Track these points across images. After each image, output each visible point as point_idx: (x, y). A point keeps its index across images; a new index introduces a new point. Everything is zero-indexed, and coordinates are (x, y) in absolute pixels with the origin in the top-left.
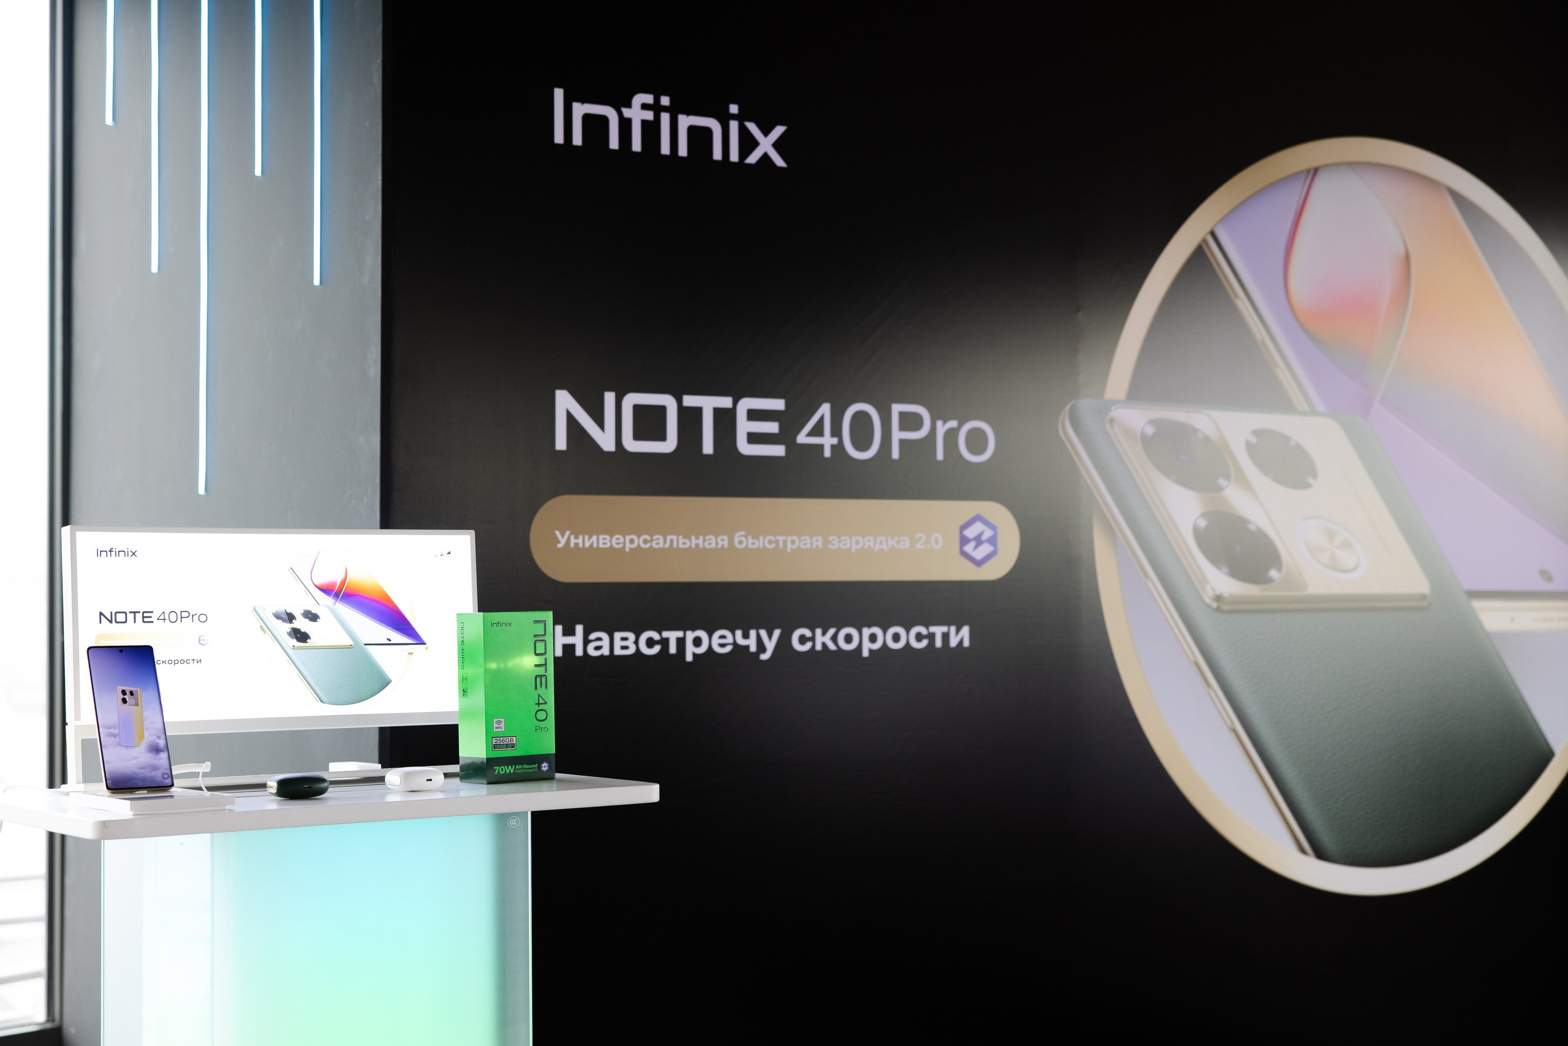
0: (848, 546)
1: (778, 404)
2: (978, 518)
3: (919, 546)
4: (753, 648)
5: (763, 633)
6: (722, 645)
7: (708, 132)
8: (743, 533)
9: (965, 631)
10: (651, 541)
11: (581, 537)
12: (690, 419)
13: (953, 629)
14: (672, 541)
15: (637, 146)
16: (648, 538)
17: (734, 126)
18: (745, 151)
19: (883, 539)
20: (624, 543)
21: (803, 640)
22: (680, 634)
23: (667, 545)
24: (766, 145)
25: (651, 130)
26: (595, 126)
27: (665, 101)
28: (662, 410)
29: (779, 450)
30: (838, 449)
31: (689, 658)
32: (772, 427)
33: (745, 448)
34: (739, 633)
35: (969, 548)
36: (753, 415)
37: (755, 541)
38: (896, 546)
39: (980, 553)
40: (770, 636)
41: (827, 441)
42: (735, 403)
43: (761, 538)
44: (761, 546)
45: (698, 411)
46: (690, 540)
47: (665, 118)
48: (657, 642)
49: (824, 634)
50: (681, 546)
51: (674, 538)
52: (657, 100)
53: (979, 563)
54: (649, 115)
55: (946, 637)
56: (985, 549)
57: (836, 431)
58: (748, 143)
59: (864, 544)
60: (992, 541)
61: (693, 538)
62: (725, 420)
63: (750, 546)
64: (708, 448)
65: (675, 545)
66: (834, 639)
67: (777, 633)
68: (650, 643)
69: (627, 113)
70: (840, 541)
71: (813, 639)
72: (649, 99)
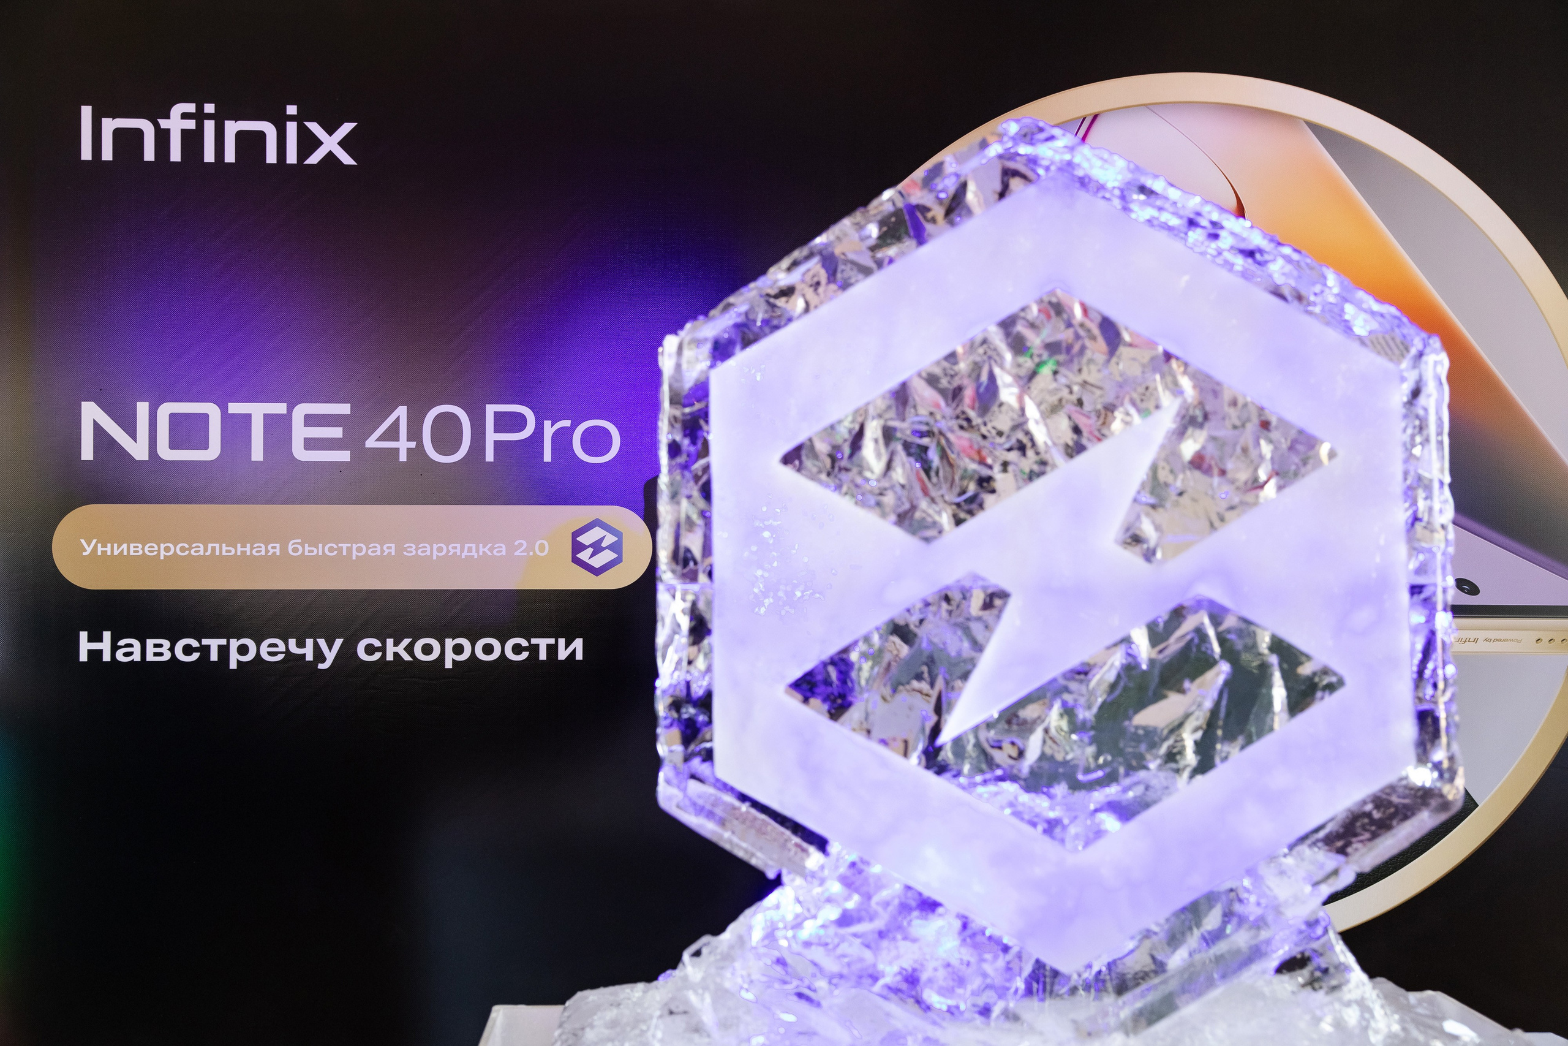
0: (428, 553)
1: (341, 409)
2: (596, 524)
3: (518, 553)
4: (310, 657)
5: (323, 642)
6: (272, 654)
8: (299, 541)
9: (578, 643)
10: (190, 549)
11: (109, 545)
12: (236, 424)
13: (562, 641)
14: (214, 549)
15: (175, 157)
16: (187, 546)
19: (474, 546)
20: (159, 551)
21: (370, 650)
22: (222, 642)
23: (208, 553)
28: (201, 418)
29: (342, 456)
30: (417, 452)
31: (234, 665)
32: (335, 433)
33: (302, 454)
34: (294, 642)
35: (584, 555)
36: (312, 420)
37: (313, 549)
38: (490, 554)
39: (597, 561)
40: (331, 645)
41: (403, 445)
42: (290, 409)
43: (320, 546)
44: (320, 553)
45: (246, 418)
46: (236, 549)
48: (196, 650)
49: (396, 644)
50: (224, 553)
51: (217, 546)
53: (596, 572)
55: (552, 649)
56: (606, 556)
57: (415, 435)
59: (448, 551)
60: (613, 547)
61: (239, 545)
62: (278, 426)
63: (306, 554)
64: (258, 454)
65: (218, 553)
66: (409, 649)
67: (339, 642)
68: (188, 650)
70: (416, 550)
71: (382, 649)
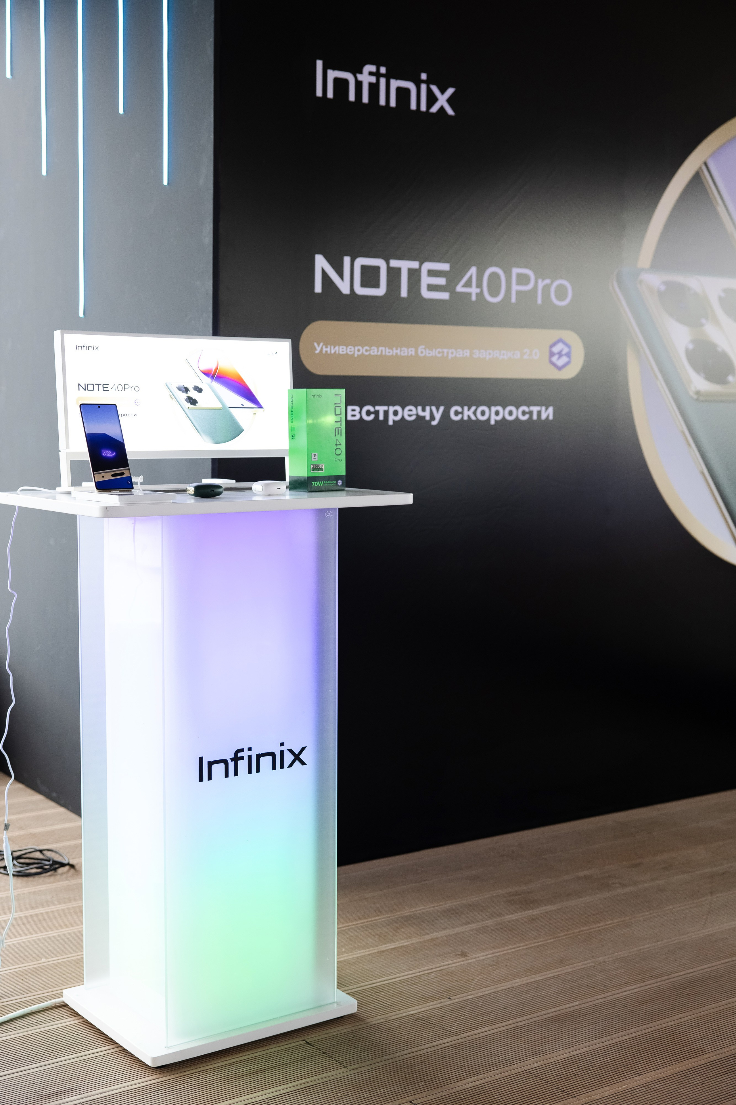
0: (484, 356)
1: (445, 267)
2: (560, 341)
3: (526, 357)
4: (428, 418)
5: (434, 408)
6: (410, 416)
7: (407, 91)
8: (423, 347)
9: (551, 410)
10: (370, 350)
11: (329, 347)
12: (394, 274)
13: (544, 408)
14: (382, 351)
15: (365, 99)
16: (368, 348)
17: (424, 87)
18: (430, 104)
19: (505, 352)
20: (354, 351)
21: (457, 413)
22: (385, 408)
23: (379, 353)
24: (442, 100)
25: (374, 88)
26: (341, 85)
27: (383, 70)
28: (377, 269)
29: (445, 296)
30: (480, 295)
31: (391, 423)
32: (441, 281)
33: (426, 294)
34: (420, 408)
35: (554, 359)
36: (431, 273)
37: (430, 352)
38: (512, 357)
39: (560, 362)
40: (438, 410)
41: (474, 290)
42: (421, 265)
43: (434, 350)
44: (434, 355)
45: (398, 270)
46: (392, 350)
47: (383, 81)
48: (372, 413)
49: (469, 409)
50: (387, 354)
51: (383, 348)
52: (378, 69)
53: (560, 368)
54: (373, 79)
55: (539, 413)
56: (564, 360)
57: (479, 285)
58: (432, 99)
59: (494, 355)
60: (568, 355)
61: (394, 349)
62: (414, 275)
63: (428, 355)
64: (404, 293)
65: (384, 353)
66: (475, 413)
67: (442, 408)
68: (368, 413)
69: (360, 77)
70: (479, 353)
71: (462, 413)
72: (373, 68)
